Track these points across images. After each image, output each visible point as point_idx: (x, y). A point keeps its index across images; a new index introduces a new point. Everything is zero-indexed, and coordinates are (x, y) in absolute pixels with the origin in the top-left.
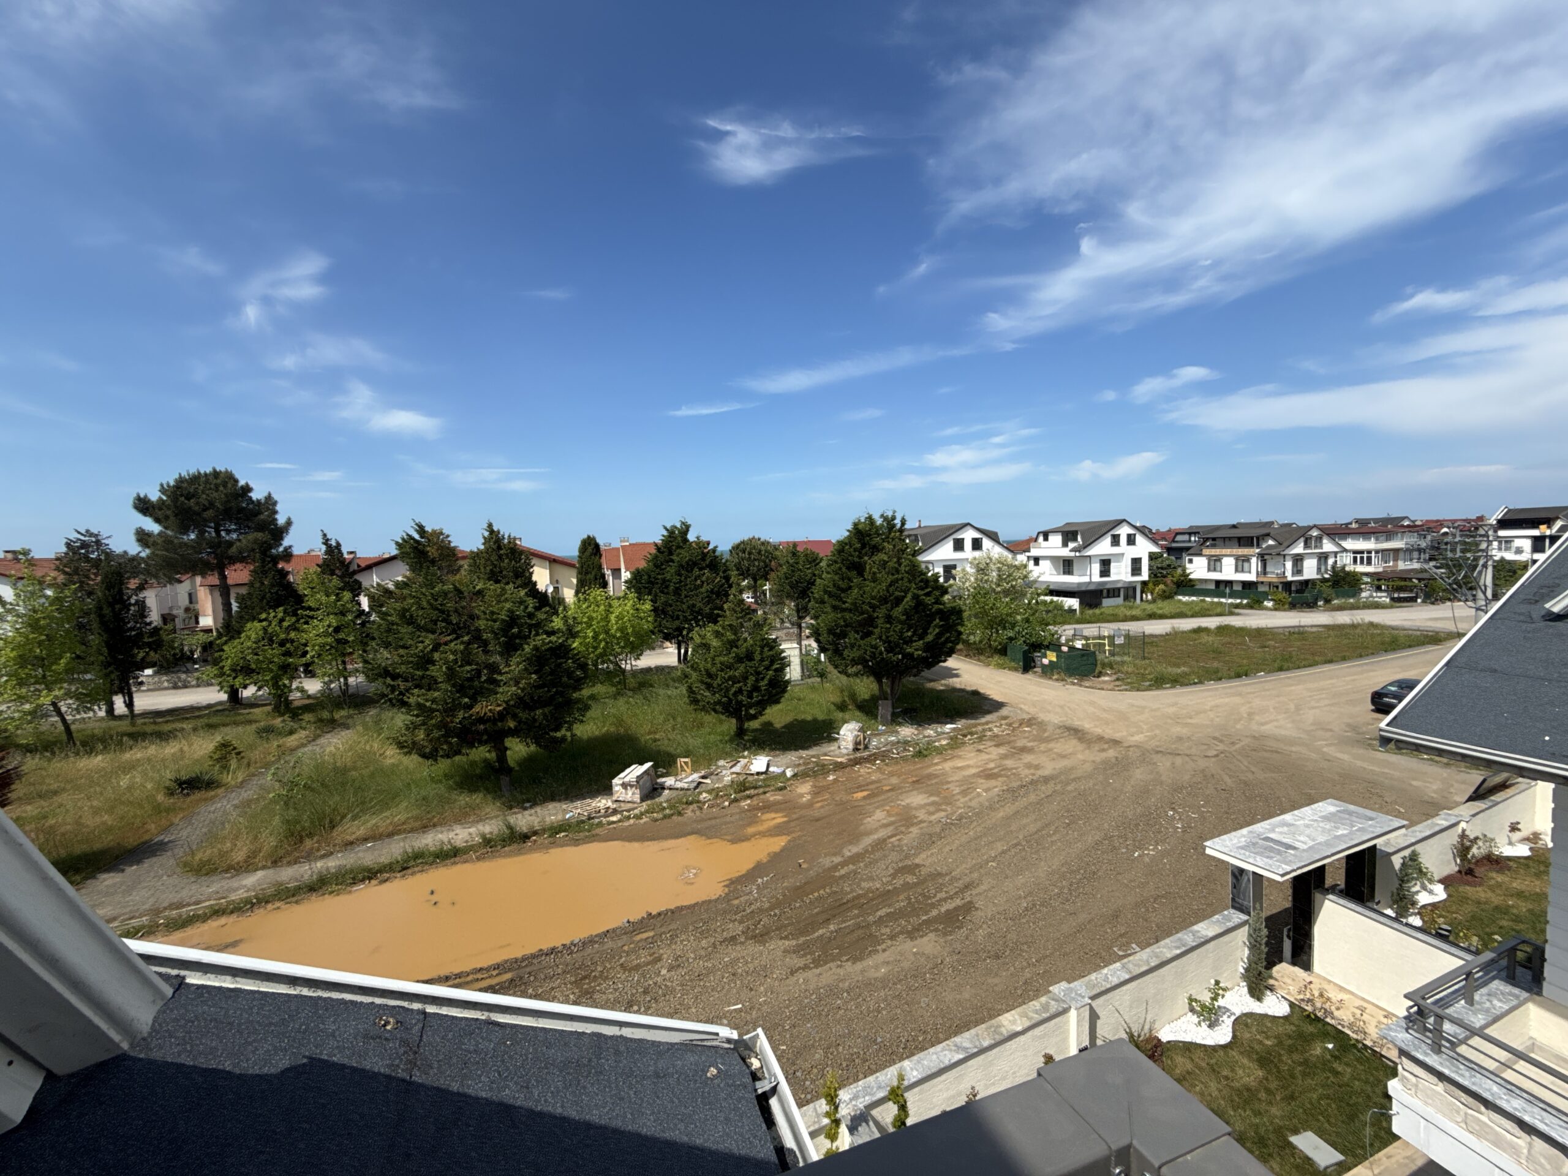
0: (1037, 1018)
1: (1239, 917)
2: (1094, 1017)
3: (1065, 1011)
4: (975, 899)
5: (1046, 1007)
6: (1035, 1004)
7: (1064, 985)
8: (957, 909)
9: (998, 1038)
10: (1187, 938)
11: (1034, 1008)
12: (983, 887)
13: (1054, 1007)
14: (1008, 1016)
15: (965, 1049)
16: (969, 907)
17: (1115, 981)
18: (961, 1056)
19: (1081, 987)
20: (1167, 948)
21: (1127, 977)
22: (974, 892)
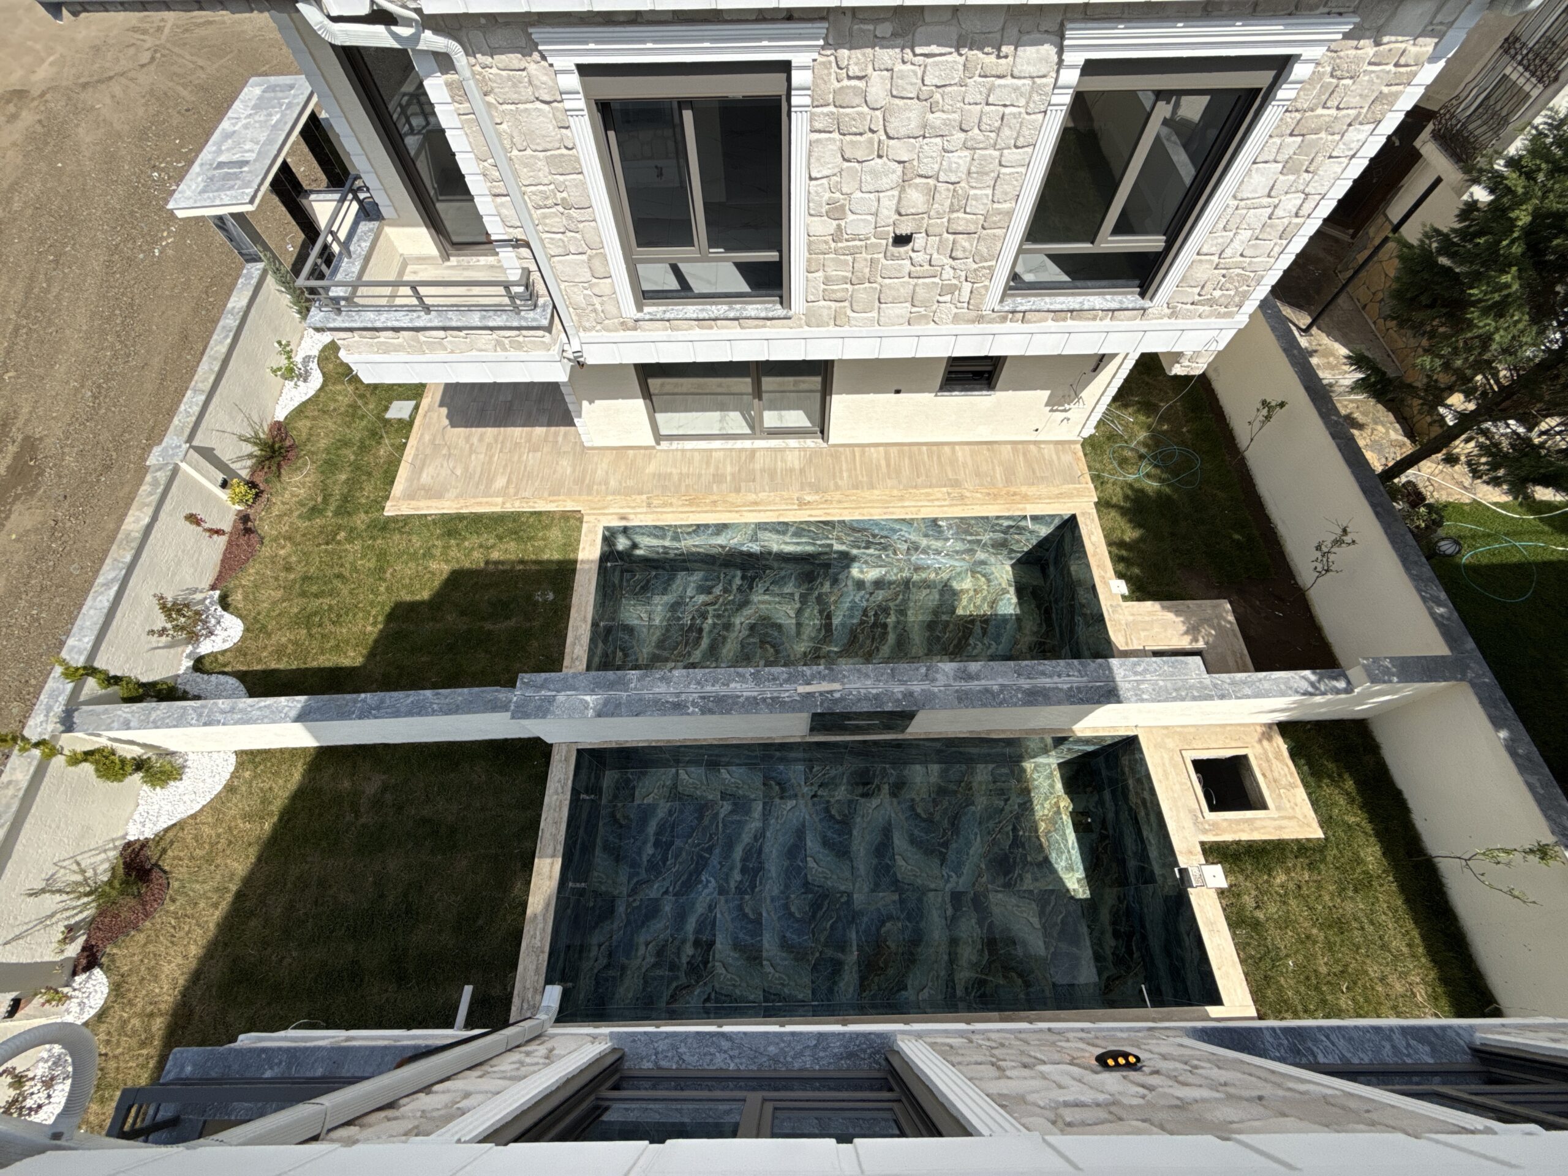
0: (155, 498)
1: (255, 270)
2: (207, 454)
3: (176, 470)
4: (29, 431)
5: (155, 483)
6: (145, 488)
7: (156, 450)
8: (17, 457)
9: (135, 545)
10: (229, 321)
11: (147, 494)
12: (26, 410)
13: (162, 476)
14: (129, 519)
15: (113, 580)
16: (30, 445)
17: (196, 410)
18: (115, 588)
19: (173, 440)
20: (218, 345)
21: (203, 398)
22: (20, 423)
